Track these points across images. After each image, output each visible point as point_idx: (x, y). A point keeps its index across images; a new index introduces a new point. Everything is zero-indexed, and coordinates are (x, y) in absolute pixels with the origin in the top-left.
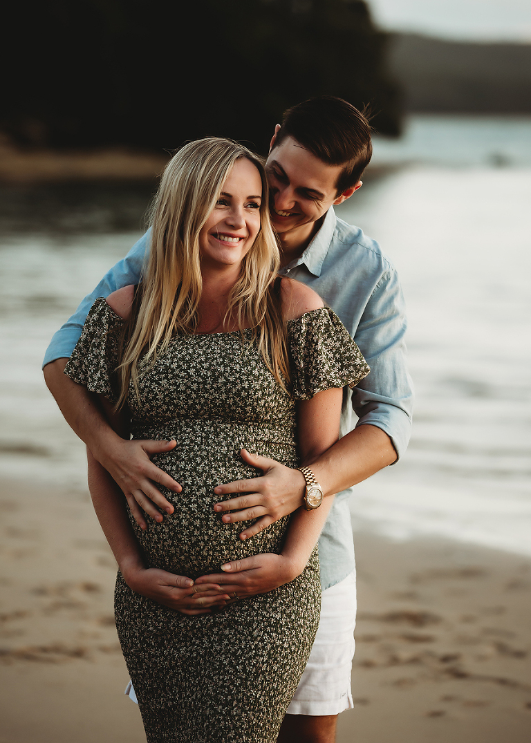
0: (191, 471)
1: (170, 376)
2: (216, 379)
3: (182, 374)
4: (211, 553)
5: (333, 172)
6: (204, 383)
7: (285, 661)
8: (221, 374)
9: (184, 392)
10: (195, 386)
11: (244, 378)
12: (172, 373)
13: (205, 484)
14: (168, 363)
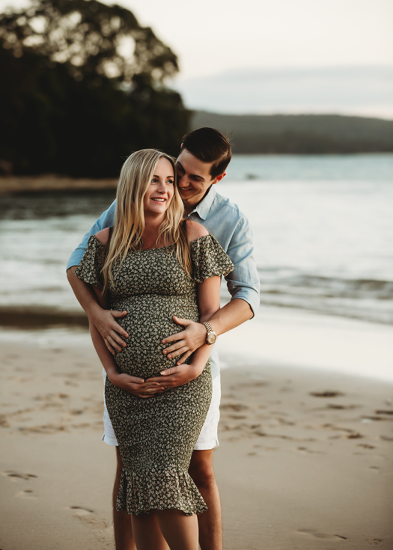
0: (141, 325)
1: (129, 273)
2: (153, 274)
3: (136, 272)
4: (153, 367)
5: (208, 166)
6: (148, 276)
7: (194, 420)
8: (156, 271)
9: (137, 281)
10: (142, 278)
11: (168, 272)
12: (130, 271)
13: (149, 332)
14: (127, 266)
